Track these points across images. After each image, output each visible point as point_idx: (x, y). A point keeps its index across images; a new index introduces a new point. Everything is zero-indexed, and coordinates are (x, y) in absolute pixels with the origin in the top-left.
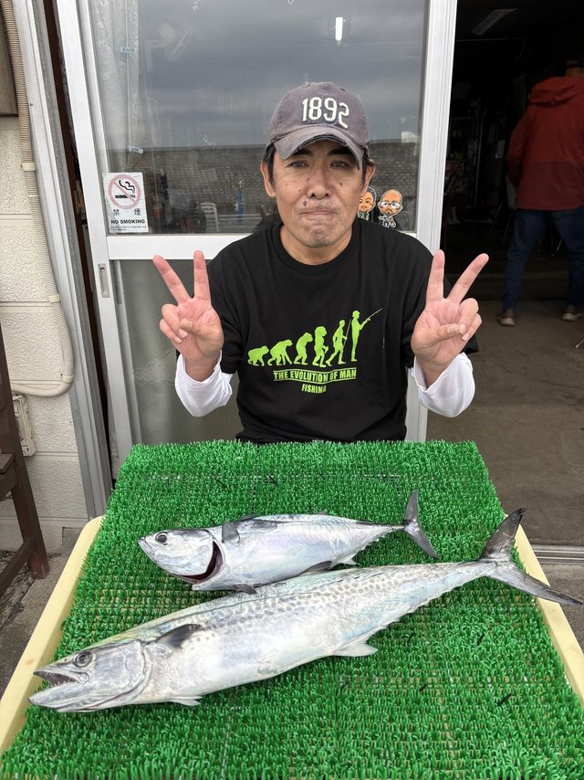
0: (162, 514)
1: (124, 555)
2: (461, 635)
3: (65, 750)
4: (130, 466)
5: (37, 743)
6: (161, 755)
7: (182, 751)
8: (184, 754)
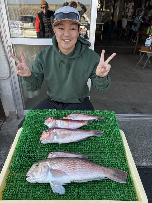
0: (37, 129)
1: (28, 140)
2: (108, 163)
4: (28, 116)
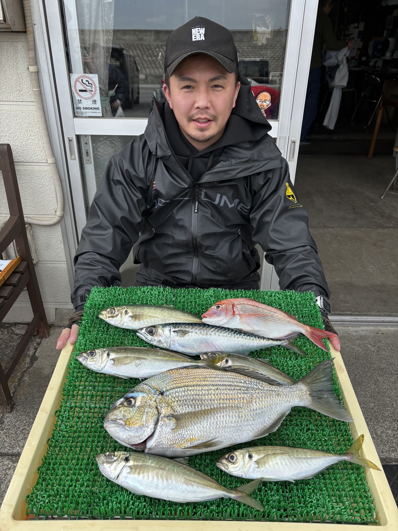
3: (62, 496)
5: (46, 491)
6: (119, 499)
7: (130, 497)
8: (132, 500)
